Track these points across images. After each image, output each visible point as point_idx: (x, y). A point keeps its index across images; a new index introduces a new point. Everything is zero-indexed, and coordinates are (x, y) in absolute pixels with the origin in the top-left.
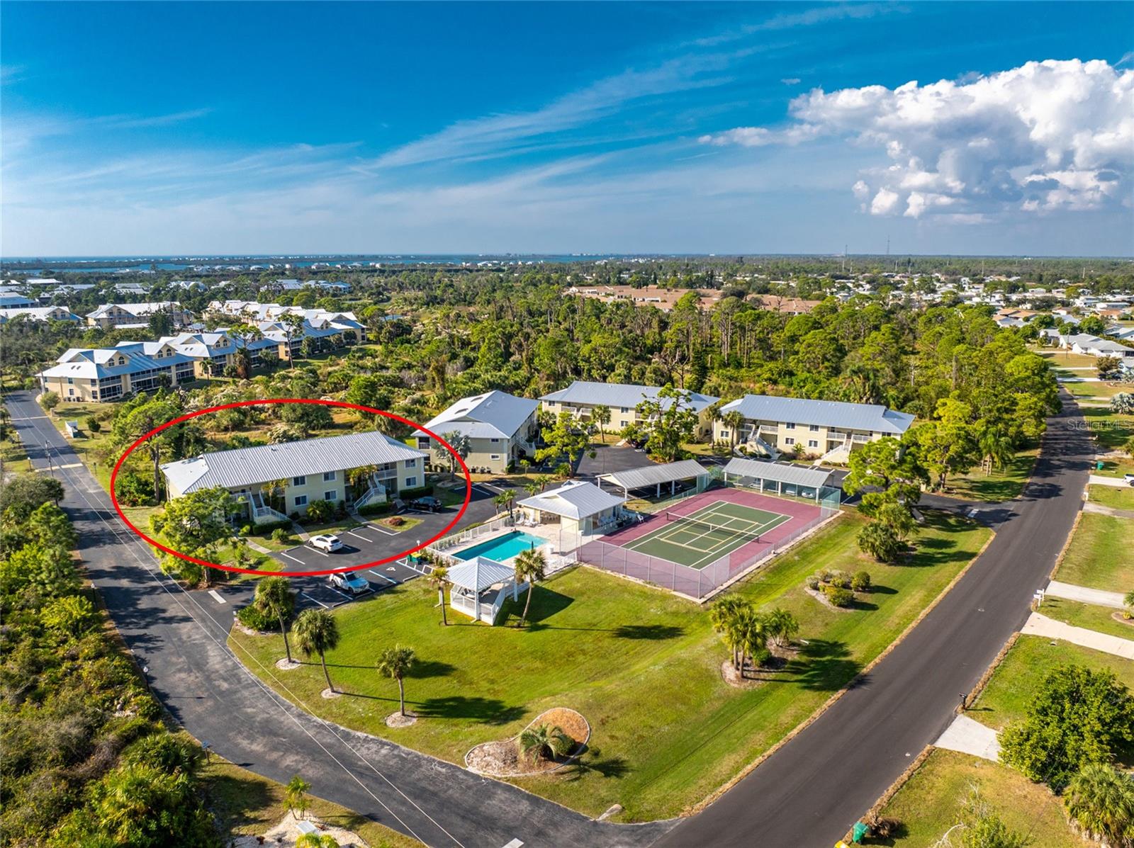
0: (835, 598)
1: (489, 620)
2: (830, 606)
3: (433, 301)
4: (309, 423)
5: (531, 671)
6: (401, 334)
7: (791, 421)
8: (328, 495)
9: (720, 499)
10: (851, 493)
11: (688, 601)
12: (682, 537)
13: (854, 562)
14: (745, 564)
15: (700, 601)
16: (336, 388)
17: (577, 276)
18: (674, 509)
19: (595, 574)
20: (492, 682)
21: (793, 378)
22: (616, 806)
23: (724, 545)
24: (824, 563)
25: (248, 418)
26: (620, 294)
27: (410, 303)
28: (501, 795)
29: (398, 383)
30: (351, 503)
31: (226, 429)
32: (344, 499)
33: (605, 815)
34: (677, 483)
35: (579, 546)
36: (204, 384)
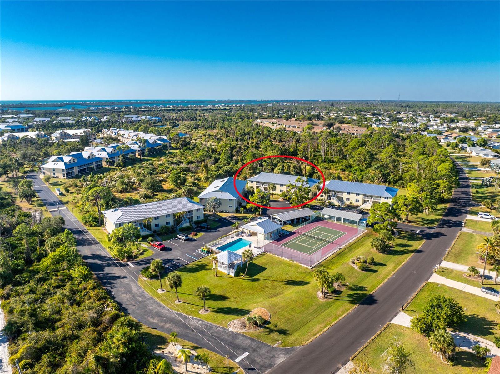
0: (360, 267)
1: (232, 274)
2: (359, 270)
3: (197, 127)
4: (154, 190)
5: (248, 294)
6: (186, 146)
7: (349, 192)
8: (167, 223)
9: (319, 225)
10: (370, 224)
11: (306, 268)
12: (304, 241)
13: (370, 253)
14: (328, 253)
15: (310, 268)
16: (162, 172)
17: (260, 114)
18: (301, 229)
19: (272, 257)
20: (235, 298)
21: (352, 169)
22: (280, 342)
23: (320, 244)
24: (357, 252)
25: (129, 188)
26: (279, 123)
27: (188, 128)
28: (241, 338)
29: (187, 170)
30: (176, 226)
31: (121, 192)
32: (173, 224)
33: (276, 345)
34: (302, 218)
35: (265, 244)
36: (108, 170)
